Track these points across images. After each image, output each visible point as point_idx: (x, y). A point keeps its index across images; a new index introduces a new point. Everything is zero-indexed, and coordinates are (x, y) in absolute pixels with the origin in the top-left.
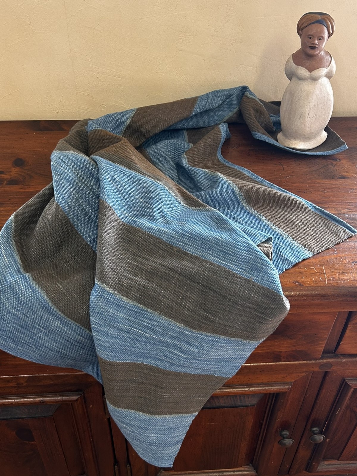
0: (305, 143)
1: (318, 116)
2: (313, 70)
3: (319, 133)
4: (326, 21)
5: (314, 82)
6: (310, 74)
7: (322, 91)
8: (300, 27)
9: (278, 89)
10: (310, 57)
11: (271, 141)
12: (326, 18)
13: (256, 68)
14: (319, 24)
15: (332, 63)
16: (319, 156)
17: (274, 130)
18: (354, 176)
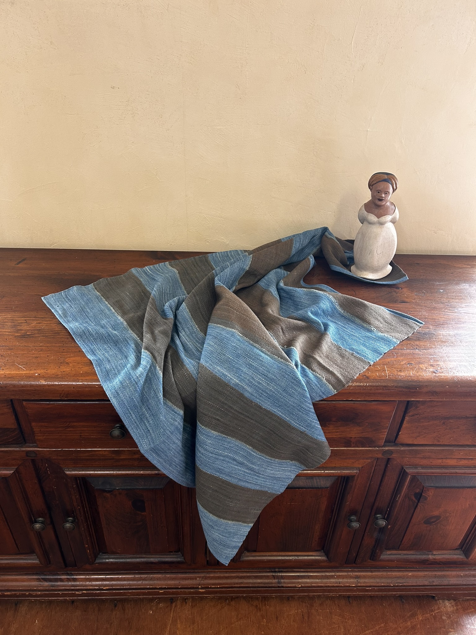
0: (374, 274)
1: (384, 253)
2: (381, 217)
3: (385, 266)
4: (391, 180)
5: (381, 226)
6: (378, 219)
7: (387, 233)
8: (371, 183)
9: (352, 230)
10: (379, 206)
11: (346, 272)
12: (391, 177)
13: (334, 213)
14: (386, 182)
15: (395, 211)
16: (385, 284)
17: (348, 263)
18: (412, 301)
